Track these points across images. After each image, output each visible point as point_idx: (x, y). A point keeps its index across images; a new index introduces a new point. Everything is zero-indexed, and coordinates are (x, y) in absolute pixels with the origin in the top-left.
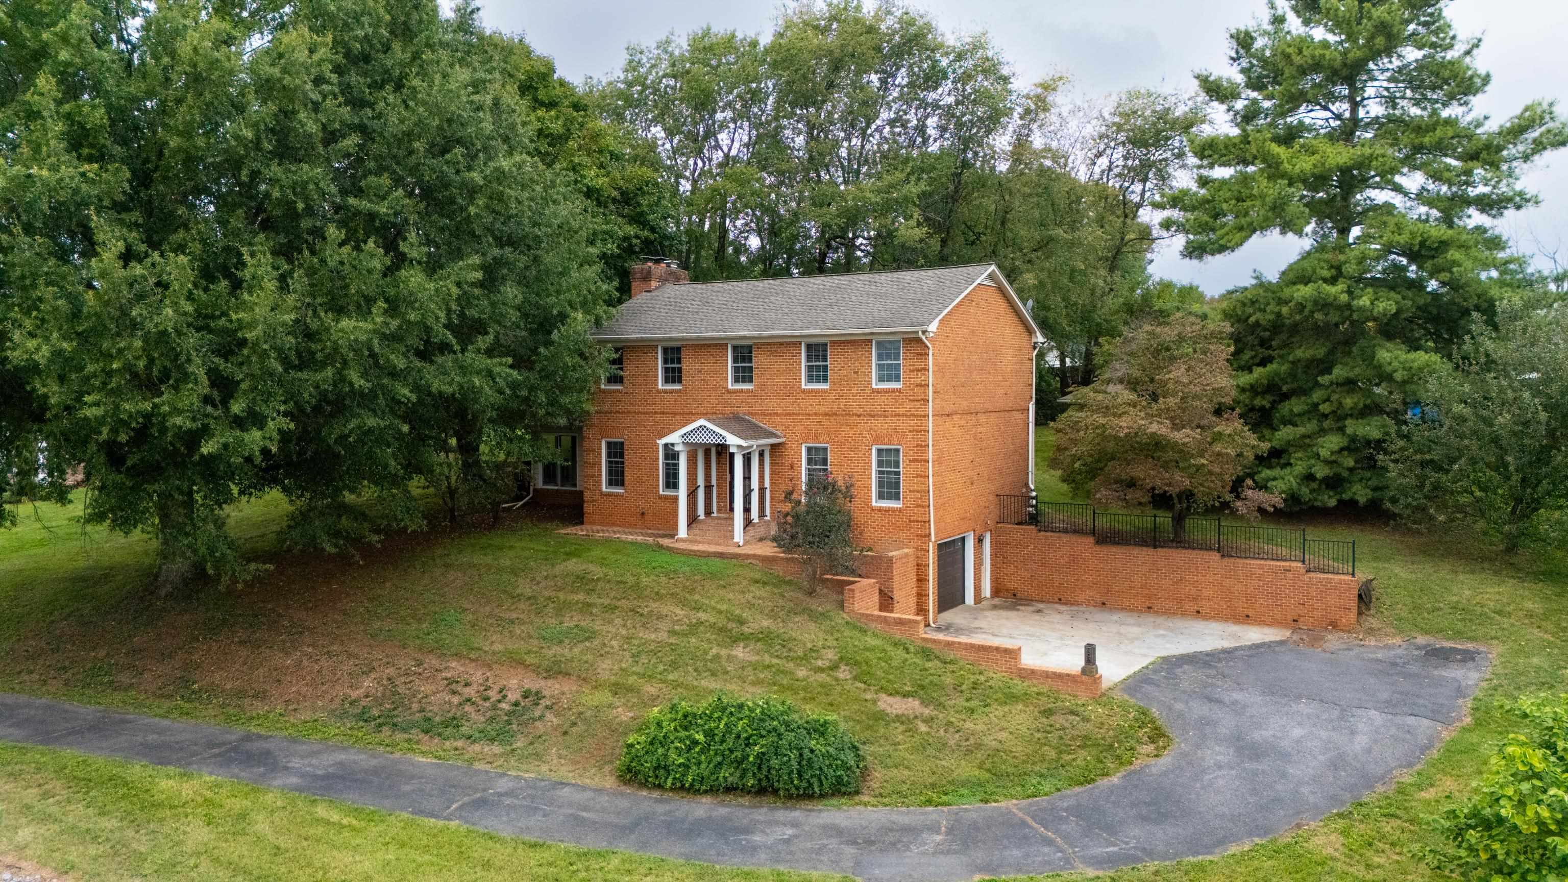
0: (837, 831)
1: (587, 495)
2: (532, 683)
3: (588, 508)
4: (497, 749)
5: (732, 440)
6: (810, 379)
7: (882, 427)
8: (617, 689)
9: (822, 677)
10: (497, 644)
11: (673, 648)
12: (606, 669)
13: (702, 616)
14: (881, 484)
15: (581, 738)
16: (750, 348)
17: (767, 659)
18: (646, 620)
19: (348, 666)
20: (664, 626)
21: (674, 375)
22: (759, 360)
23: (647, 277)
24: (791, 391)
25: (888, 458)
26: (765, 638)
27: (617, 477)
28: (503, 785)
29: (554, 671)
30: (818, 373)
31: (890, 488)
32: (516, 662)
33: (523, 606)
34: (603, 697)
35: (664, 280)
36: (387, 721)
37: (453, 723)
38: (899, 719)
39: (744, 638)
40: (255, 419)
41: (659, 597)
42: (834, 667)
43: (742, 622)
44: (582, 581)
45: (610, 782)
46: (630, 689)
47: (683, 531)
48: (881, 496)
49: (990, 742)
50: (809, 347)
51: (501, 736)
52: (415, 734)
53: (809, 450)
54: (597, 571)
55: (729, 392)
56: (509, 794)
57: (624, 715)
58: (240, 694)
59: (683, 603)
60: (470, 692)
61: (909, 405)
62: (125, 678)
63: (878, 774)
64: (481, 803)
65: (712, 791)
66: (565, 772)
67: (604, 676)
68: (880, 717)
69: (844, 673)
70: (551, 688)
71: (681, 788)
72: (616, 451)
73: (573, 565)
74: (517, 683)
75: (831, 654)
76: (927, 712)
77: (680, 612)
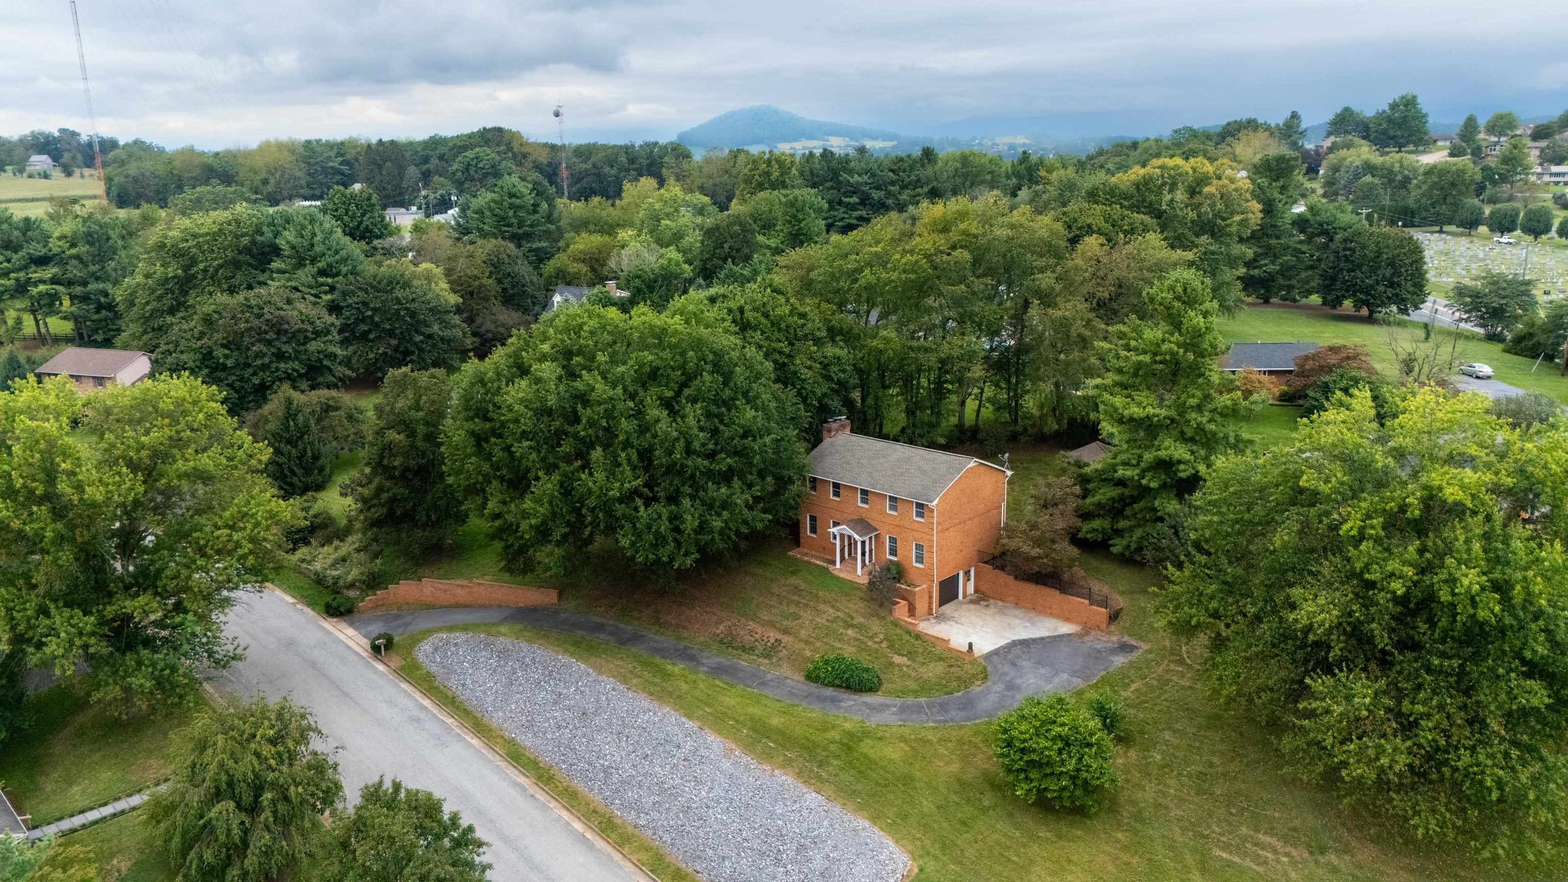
0: (866, 704)
1: (801, 535)
2: (780, 636)
3: (802, 541)
4: (767, 661)
5: (856, 537)
6: (891, 510)
7: (917, 535)
8: (807, 642)
9: (876, 646)
10: (765, 616)
11: (828, 627)
12: (803, 633)
13: (839, 614)
14: (917, 557)
15: (794, 660)
17: (859, 637)
18: (819, 612)
19: (714, 618)
20: (825, 616)
21: (837, 494)
22: (870, 497)
23: (829, 431)
24: (882, 512)
25: (919, 547)
26: (860, 627)
27: (814, 530)
28: (769, 677)
29: (786, 632)
30: (893, 509)
31: (920, 559)
32: (772, 624)
33: (775, 599)
34: (802, 645)
35: (837, 431)
36: (730, 645)
37: (752, 649)
38: (898, 665)
39: (853, 626)
41: (825, 602)
42: (881, 642)
43: (852, 618)
44: (797, 590)
45: (802, 679)
46: (811, 643)
47: (838, 565)
48: (917, 562)
49: (925, 676)
50: (890, 497)
51: (768, 656)
52: (740, 652)
53: (890, 537)
54: (803, 586)
55: (859, 506)
56: (772, 680)
57: (808, 653)
58: (678, 626)
59: (833, 607)
60: (757, 636)
61: (927, 529)
62: (636, 614)
63: (885, 686)
64: (763, 683)
65: (833, 686)
66: (789, 673)
67: (803, 636)
68: (892, 664)
69: (884, 645)
70: (785, 639)
71: (823, 684)
72: (813, 519)
73: (793, 580)
74: (773, 635)
75: (882, 636)
76: (909, 663)
77: (831, 611)
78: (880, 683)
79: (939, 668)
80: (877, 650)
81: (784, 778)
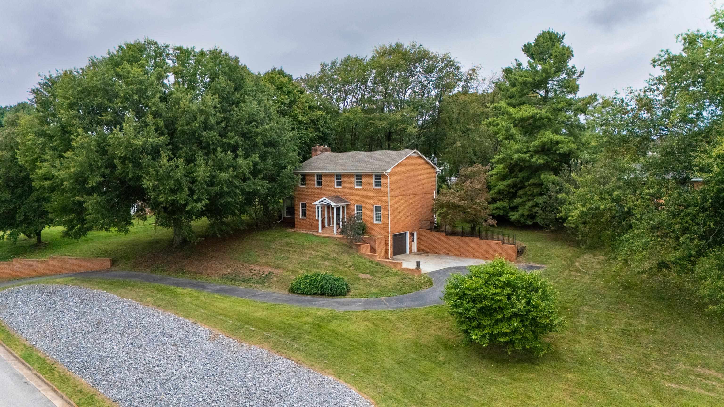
0: (337, 302)
1: (296, 219)
2: (271, 270)
3: (296, 223)
4: (260, 285)
5: (333, 204)
6: (357, 185)
7: (376, 200)
8: (292, 271)
9: (346, 269)
10: (264, 260)
11: (309, 261)
12: (291, 267)
13: (319, 253)
14: (376, 217)
15: (281, 283)
16: (341, 175)
17: (333, 265)
18: (304, 254)
19: (224, 266)
20: (308, 256)
21: (320, 183)
22: (343, 179)
23: (316, 151)
24: (352, 189)
25: (378, 209)
26: (334, 259)
27: (304, 214)
28: (260, 292)
29: (277, 267)
30: (359, 184)
31: (379, 218)
32: (267, 264)
33: (272, 251)
34: (289, 273)
35: (322, 152)
36: (234, 279)
37: (250, 279)
38: (363, 279)
39: (328, 259)
40: (199, 200)
41: (308, 248)
42: (350, 266)
43: (329, 255)
44: (289, 244)
45: (287, 292)
46: (295, 271)
47: (320, 230)
48: (376, 220)
49: (384, 285)
50: (357, 175)
51: (261, 282)
52: (240, 282)
53: (357, 206)
54: (293, 241)
55: (335, 189)
56: (261, 294)
57: (292, 277)
58: (196, 273)
59: (314, 250)
60: (255, 272)
61: (383, 194)
62: (166, 269)
63: (352, 292)
64: (253, 296)
65: (310, 294)
66: (276, 290)
67: (290, 268)
68: (358, 279)
69: (352, 268)
70: (276, 271)
71: (303, 294)
72: (304, 206)
73: (287, 240)
74: (267, 270)
75: (350, 264)
76: (371, 278)
77: (313, 252)
78: (349, 290)
79: (395, 279)
80: (346, 272)
81: (259, 350)
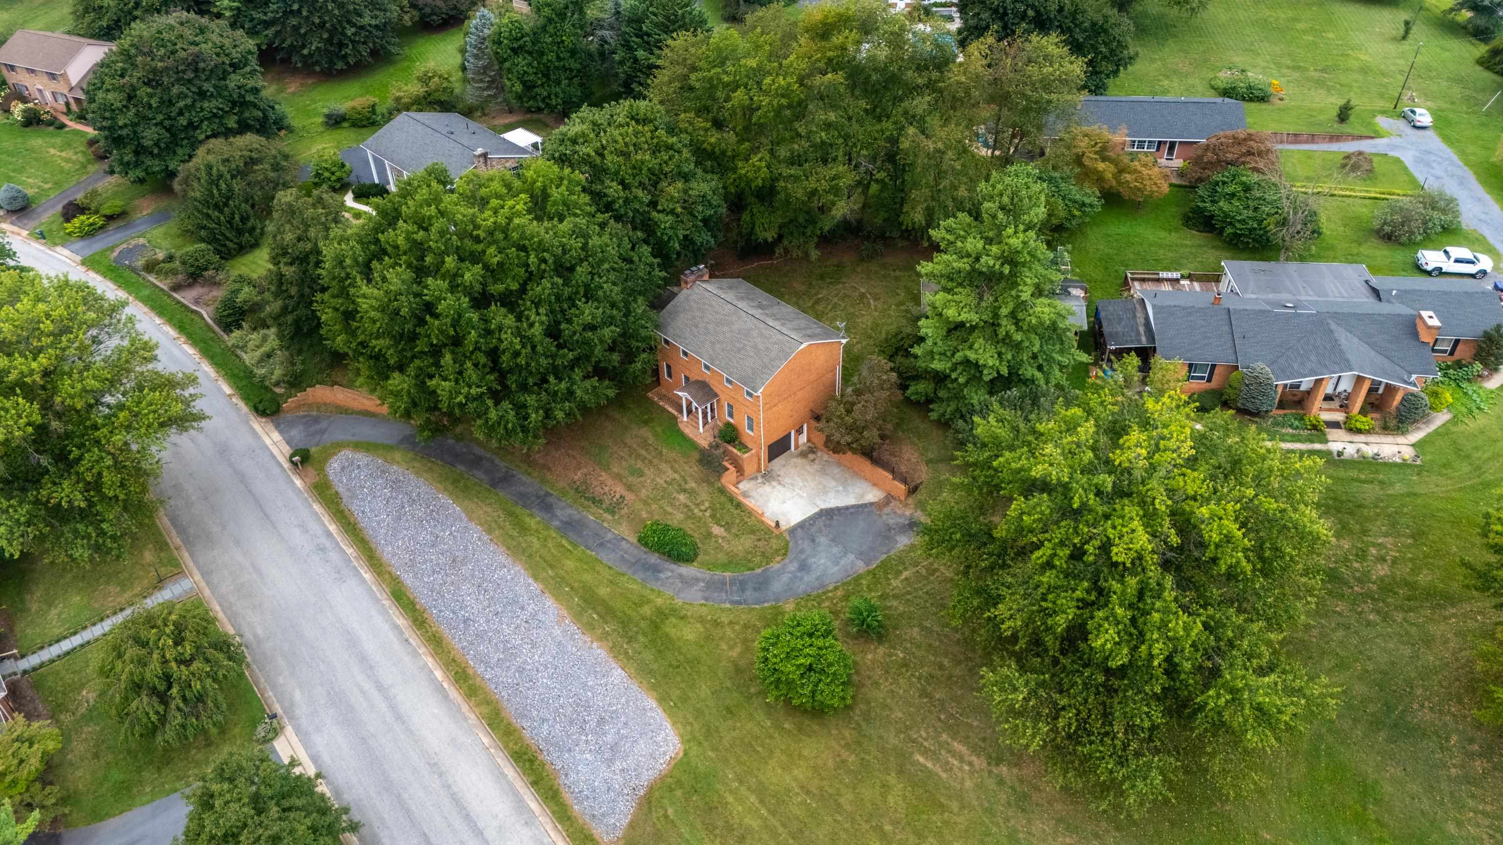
0: (681, 576)
1: (662, 379)
2: (623, 491)
3: (662, 388)
4: (610, 517)
6: (727, 382)
7: (748, 410)
8: (645, 503)
9: (701, 514)
10: (616, 468)
11: (664, 489)
12: (644, 493)
13: (676, 476)
14: (749, 426)
15: (632, 520)
17: (688, 503)
18: (660, 472)
19: (574, 463)
20: (664, 477)
21: (685, 355)
24: (722, 384)
25: (750, 416)
26: (691, 493)
28: (609, 535)
29: (630, 488)
31: (751, 428)
32: (620, 478)
33: (626, 450)
34: (641, 505)
36: (583, 495)
37: (600, 502)
38: (716, 536)
39: (685, 491)
41: (666, 462)
42: (706, 510)
43: (686, 482)
44: (645, 444)
45: (634, 540)
46: (649, 504)
47: (685, 417)
48: (749, 432)
49: (736, 549)
50: (726, 378)
51: (613, 513)
52: (590, 503)
53: (728, 404)
54: (652, 439)
56: (609, 541)
57: (644, 515)
58: (544, 467)
59: (672, 467)
60: (606, 489)
63: (700, 558)
64: (601, 545)
65: (659, 553)
66: (626, 533)
67: (643, 496)
68: (710, 535)
69: (707, 514)
70: (628, 496)
72: (669, 367)
73: (644, 431)
74: (620, 490)
75: (707, 504)
76: (725, 534)
77: (670, 472)
78: (696, 555)
79: (749, 541)
80: (700, 518)
81: (599, 651)
